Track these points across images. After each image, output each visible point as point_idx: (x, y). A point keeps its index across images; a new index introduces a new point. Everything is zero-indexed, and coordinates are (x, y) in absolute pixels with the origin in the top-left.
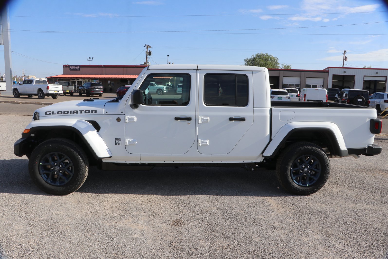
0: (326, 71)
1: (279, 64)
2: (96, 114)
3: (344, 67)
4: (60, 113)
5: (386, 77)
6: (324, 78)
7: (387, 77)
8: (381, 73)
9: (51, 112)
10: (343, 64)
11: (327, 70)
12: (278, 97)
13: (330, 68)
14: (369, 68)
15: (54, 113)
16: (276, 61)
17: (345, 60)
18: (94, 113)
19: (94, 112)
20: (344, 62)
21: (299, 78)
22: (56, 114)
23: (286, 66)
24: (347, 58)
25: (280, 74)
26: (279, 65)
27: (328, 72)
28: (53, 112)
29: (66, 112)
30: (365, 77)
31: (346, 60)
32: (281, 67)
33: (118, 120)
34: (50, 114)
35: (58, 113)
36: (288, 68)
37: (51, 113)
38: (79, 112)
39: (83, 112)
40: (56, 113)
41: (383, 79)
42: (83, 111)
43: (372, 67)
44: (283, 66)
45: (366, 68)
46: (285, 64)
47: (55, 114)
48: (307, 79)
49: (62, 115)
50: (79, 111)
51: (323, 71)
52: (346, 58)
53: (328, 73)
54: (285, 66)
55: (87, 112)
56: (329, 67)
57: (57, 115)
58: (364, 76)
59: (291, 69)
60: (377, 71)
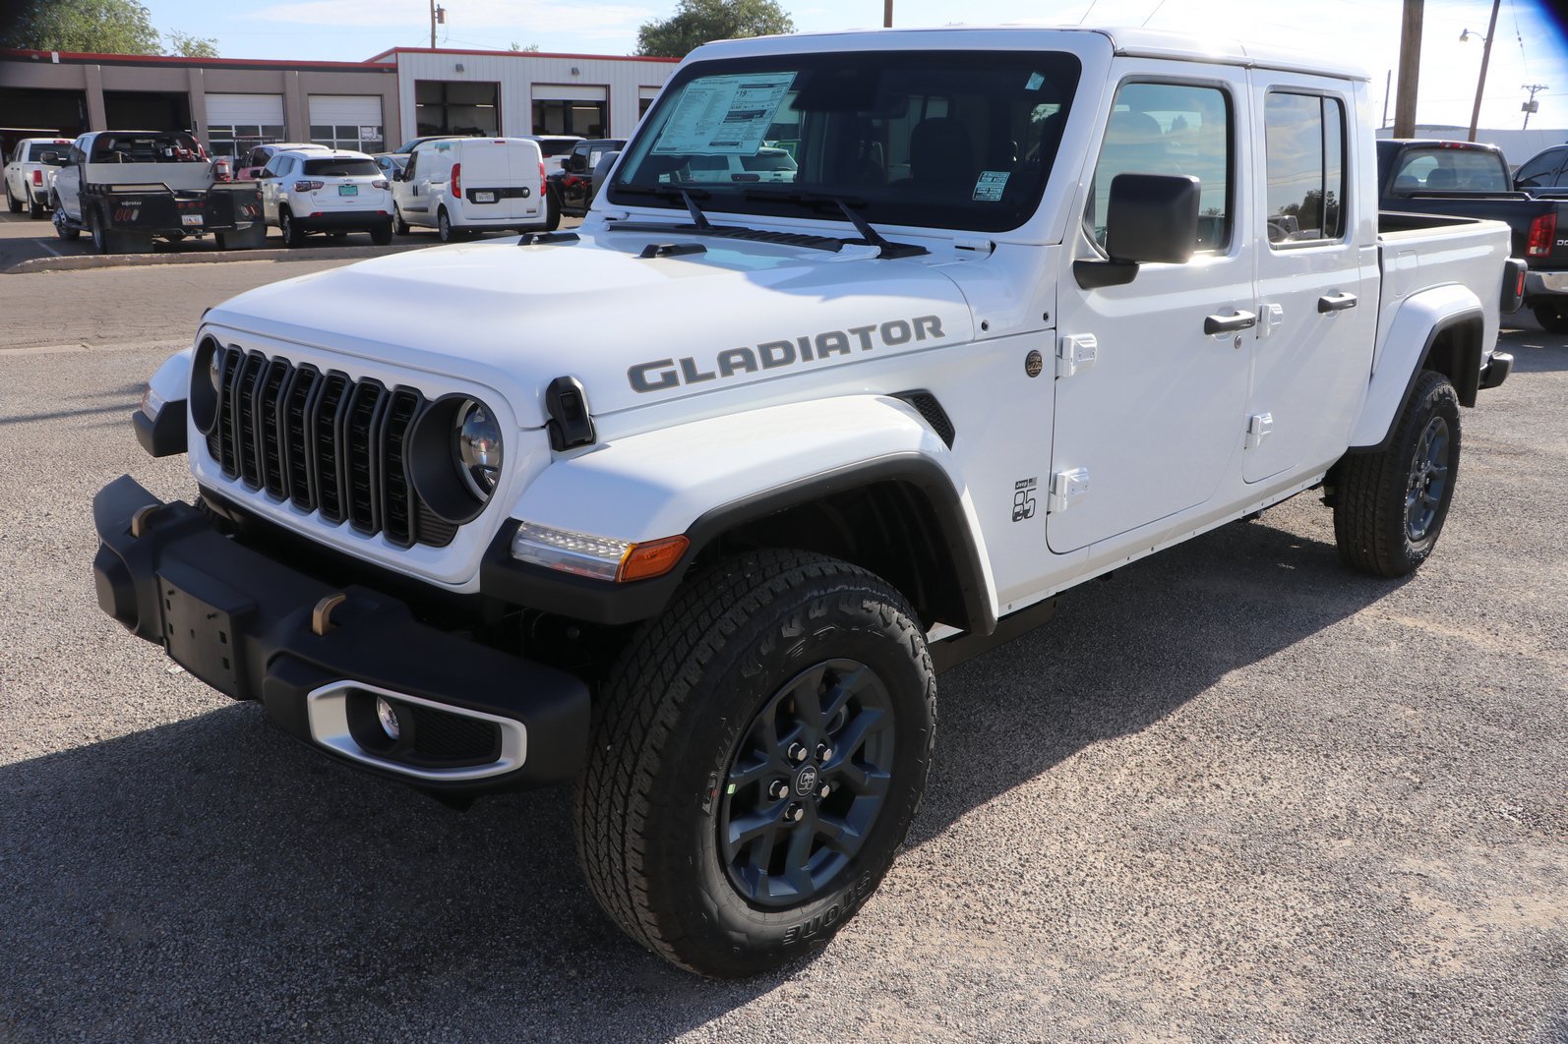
0: (382, 67)
1: (154, 34)
2: (940, 341)
3: (437, 47)
4: (738, 365)
5: (607, 87)
6: (381, 96)
7: (609, 86)
8: (590, 73)
9: (668, 362)
10: (433, 37)
11: (390, 60)
12: (341, 187)
13: (399, 54)
14: (530, 51)
15: (700, 371)
16: (141, 20)
17: (436, 20)
18: (930, 340)
19: (929, 329)
20: (436, 29)
21: (279, 99)
22: (718, 373)
23: (193, 44)
24: (443, 10)
25: (187, 80)
26: (157, 41)
27: (393, 69)
28: (688, 365)
29: (778, 354)
30: (536, 89)
31: (441, 21)
32: (168, 48)
33: (1033, 364)
34: (670, 380)
35: (725, 363)
36: (205, 55)
37: (677, 368)
38: (854, 341)
39: (876, 337)
40: (716, 368)
41: (598, 95)
42: (873, 328)
43: (541, 50)
44: (177, 43)
45: (521, 50)
46: (189, 38)
47: (711, 376)
48: (313, 100)
49: (753, 376)
50: (853, 331)
51: (372, 67)
52: (441, 11)
53: (395, 75)
54: (187, 45)
55: (896, 332)
56: (397, 51)
57: (720, 381)
58: (533, 84)
59: (219, 59)
60: (574, 63)
